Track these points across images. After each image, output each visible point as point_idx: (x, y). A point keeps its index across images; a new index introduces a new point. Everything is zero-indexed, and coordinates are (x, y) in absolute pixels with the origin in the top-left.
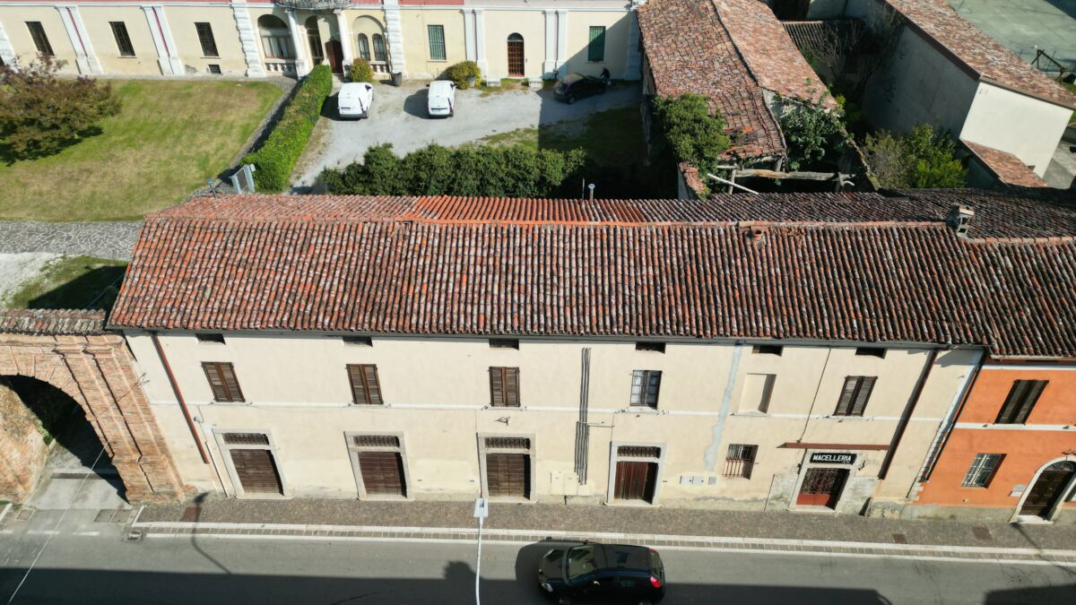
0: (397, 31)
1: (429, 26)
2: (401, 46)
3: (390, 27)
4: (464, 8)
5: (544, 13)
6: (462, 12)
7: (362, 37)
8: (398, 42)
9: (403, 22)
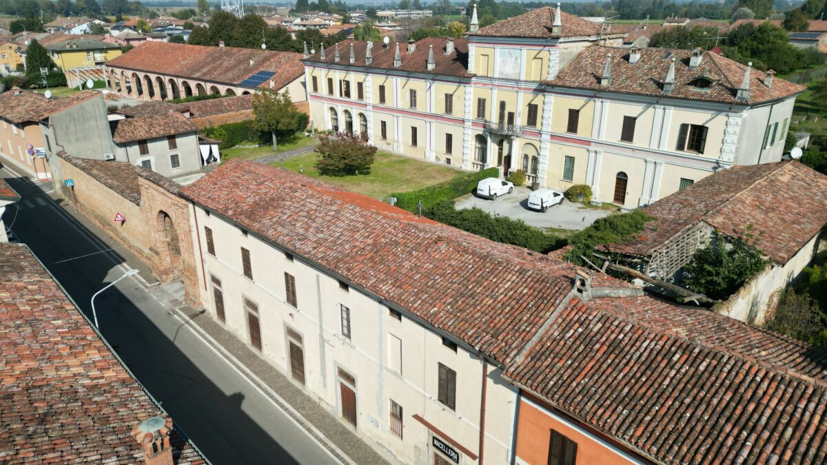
0: (546, 156)
1: (566, 156)
2: (546, 166)
3: (542, 153)
4: (590, 148)
5: (646, 161)
6: (588, 150)
7: (526, 157)
8: (545, 164)
9: (550, 150)
